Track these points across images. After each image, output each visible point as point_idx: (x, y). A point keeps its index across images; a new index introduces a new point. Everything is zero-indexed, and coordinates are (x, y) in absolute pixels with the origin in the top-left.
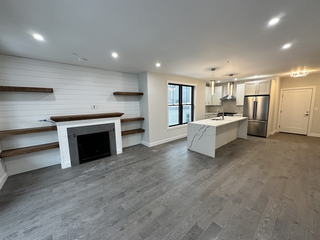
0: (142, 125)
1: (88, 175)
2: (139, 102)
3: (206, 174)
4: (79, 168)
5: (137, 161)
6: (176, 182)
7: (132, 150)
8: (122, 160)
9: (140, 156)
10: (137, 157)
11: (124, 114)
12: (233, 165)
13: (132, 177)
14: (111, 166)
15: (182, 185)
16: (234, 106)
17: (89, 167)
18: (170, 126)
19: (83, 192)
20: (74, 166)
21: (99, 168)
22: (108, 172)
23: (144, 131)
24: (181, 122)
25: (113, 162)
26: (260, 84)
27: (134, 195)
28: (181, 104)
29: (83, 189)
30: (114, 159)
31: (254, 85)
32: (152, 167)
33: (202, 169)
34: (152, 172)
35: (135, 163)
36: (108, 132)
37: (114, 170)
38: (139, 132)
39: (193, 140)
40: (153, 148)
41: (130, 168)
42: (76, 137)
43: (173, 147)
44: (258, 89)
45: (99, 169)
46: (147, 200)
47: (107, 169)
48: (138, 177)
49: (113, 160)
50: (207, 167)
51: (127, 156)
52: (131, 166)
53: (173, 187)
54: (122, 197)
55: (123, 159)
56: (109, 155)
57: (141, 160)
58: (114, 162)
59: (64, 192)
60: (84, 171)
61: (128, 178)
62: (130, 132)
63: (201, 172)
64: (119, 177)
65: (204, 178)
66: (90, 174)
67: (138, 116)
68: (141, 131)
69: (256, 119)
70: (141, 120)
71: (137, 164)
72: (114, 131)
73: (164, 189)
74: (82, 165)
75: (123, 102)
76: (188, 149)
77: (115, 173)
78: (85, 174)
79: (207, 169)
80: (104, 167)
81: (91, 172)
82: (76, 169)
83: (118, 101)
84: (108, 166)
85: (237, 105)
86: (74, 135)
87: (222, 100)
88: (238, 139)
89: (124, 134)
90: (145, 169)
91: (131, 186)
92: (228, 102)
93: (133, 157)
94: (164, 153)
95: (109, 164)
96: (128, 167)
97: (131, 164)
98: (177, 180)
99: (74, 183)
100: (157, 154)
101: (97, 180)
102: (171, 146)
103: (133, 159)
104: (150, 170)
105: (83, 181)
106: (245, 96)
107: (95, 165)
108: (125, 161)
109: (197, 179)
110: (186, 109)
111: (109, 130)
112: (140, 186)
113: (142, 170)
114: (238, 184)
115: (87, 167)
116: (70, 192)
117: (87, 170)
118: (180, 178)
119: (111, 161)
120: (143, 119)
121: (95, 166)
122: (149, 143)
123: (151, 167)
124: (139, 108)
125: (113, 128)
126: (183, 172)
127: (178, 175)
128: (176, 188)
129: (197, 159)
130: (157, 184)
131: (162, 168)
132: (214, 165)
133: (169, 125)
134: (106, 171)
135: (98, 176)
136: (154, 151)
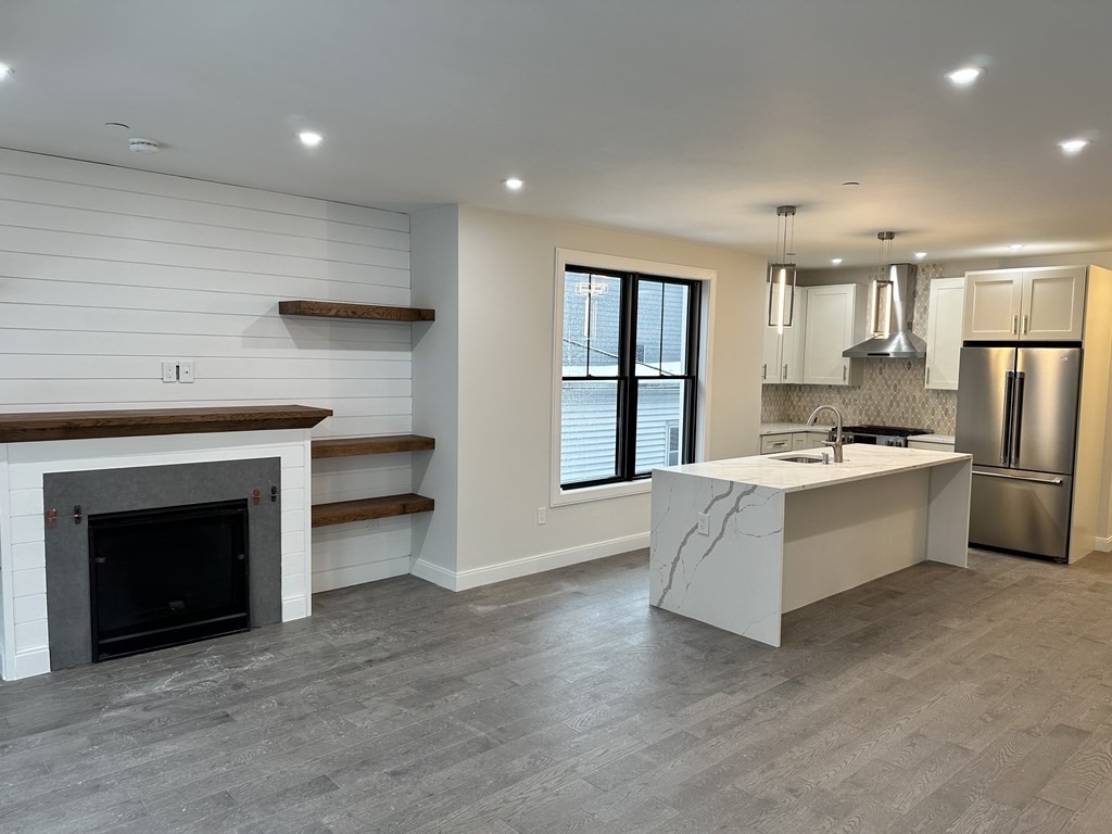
0: (419, 474)
1: (145, 709)
2: (408, 355)
3: (722, 713)
4: (93, 680)
5: (387, 654)
6: (577, 740)
7: (361, 606)
8: (311, 649)
9: (403, 630)
10: (391, 639)
11: (330, 413)
12: (861, 681)
13: (364, 719)
14: (255, 674)
15: (601, 752)
16: (918, 394)
17: (144, 677)
18: (565, 487)
19: (134, 772)
20: (61, 672)
21: (196, 681)
22: (246, 699)
23: (428, 505)
24: (626, 468)
25: (266, 659)
26: (1037, 286)
27: (379, 786)
28: (628, 375)
29: (133, 763)
30: (268, 644)
31: (1010, 286)
32: (466, 678)
33: (709, 693)
34: (461, 698)
35: (381, 660)
36: (243, 504)
37: (273, 690)
38: (404, 511)
39: (677, 559)
40: (474, 594)
41: (356, 683)
42: (85, 522)
43: (577, 593)
44: (1026, 312)
45: (197, 685)
46: (439, 804)
47: (237, 686)
48: (395, 721)
49: (267, 650)
50: (734, 684)
51: (334, 632)
52: (357, 675)
53: (558, 759)
54: (321, 792)
55: (320, 644)
56: (243, 625)
57: (410, 651)
58: (269, 655)
59: (45, 772)
60: (120, 694)
61: (348, 723)
62: (357, 509)
63: (699, 704)
64: (302, 718)
65: (710, 729)
66: (157, 703)
67: (404, 428)
68: (415, 505)
69: (1017, 462)
70: (418, 446)
71: (389, 666)
72: (274, 499)
73: (518, 765)
74: (107, 665)
75: (327, 353)
76: (652, 607)
77: (280, 704)
78: (128, 704)
79: (732, 693)
80: (222, 676)
81: (160, 698)
82: (78, 683)
83: (299, 348)
84: (238, 673)
85: (931, 386)
86: (77, 511)
87: (853, 360)
88: (925, 565)
89: (326, 516)
90: (430, 689)
91: (361, 752)
92: (886, 372)
93: (371, 636)
94: (529, 619)
95: (246, 664)
96: (345, 677)
97: (356, 667)
98: (580, 734)
99: (82, 740)
100: (490, 625)
101: (195, 729)
102: (568, 587)
103: (370, 644)
104: (452, 692)
105: (129, 733)
106: (967, 344)
107: (172, 671)
108: (330, 653)
109: (673, 732)
110: (656, 402)
111: (247, 494)
112: (406, 753)
113: (413, 691)
114: (858, 753)
115: (131, 675)
116: (71, 772)
117: (137, 689)
118: (599, 727)
119: (253, 654)
120: (428, 444)
121: (176, 675)
122: (454, 568)
123: (460, 679)
124: (407, 388)
125: (272, 484)
126: (612, 703)
127: (589, 714)
128: (572, 761)
129: (689, 651)
130: (486, 746)
131: (516, 685)
132: (767, 678)
133: (565, 479)
134: (234, 693)
135: (195, 712)
136: (480, 609)
